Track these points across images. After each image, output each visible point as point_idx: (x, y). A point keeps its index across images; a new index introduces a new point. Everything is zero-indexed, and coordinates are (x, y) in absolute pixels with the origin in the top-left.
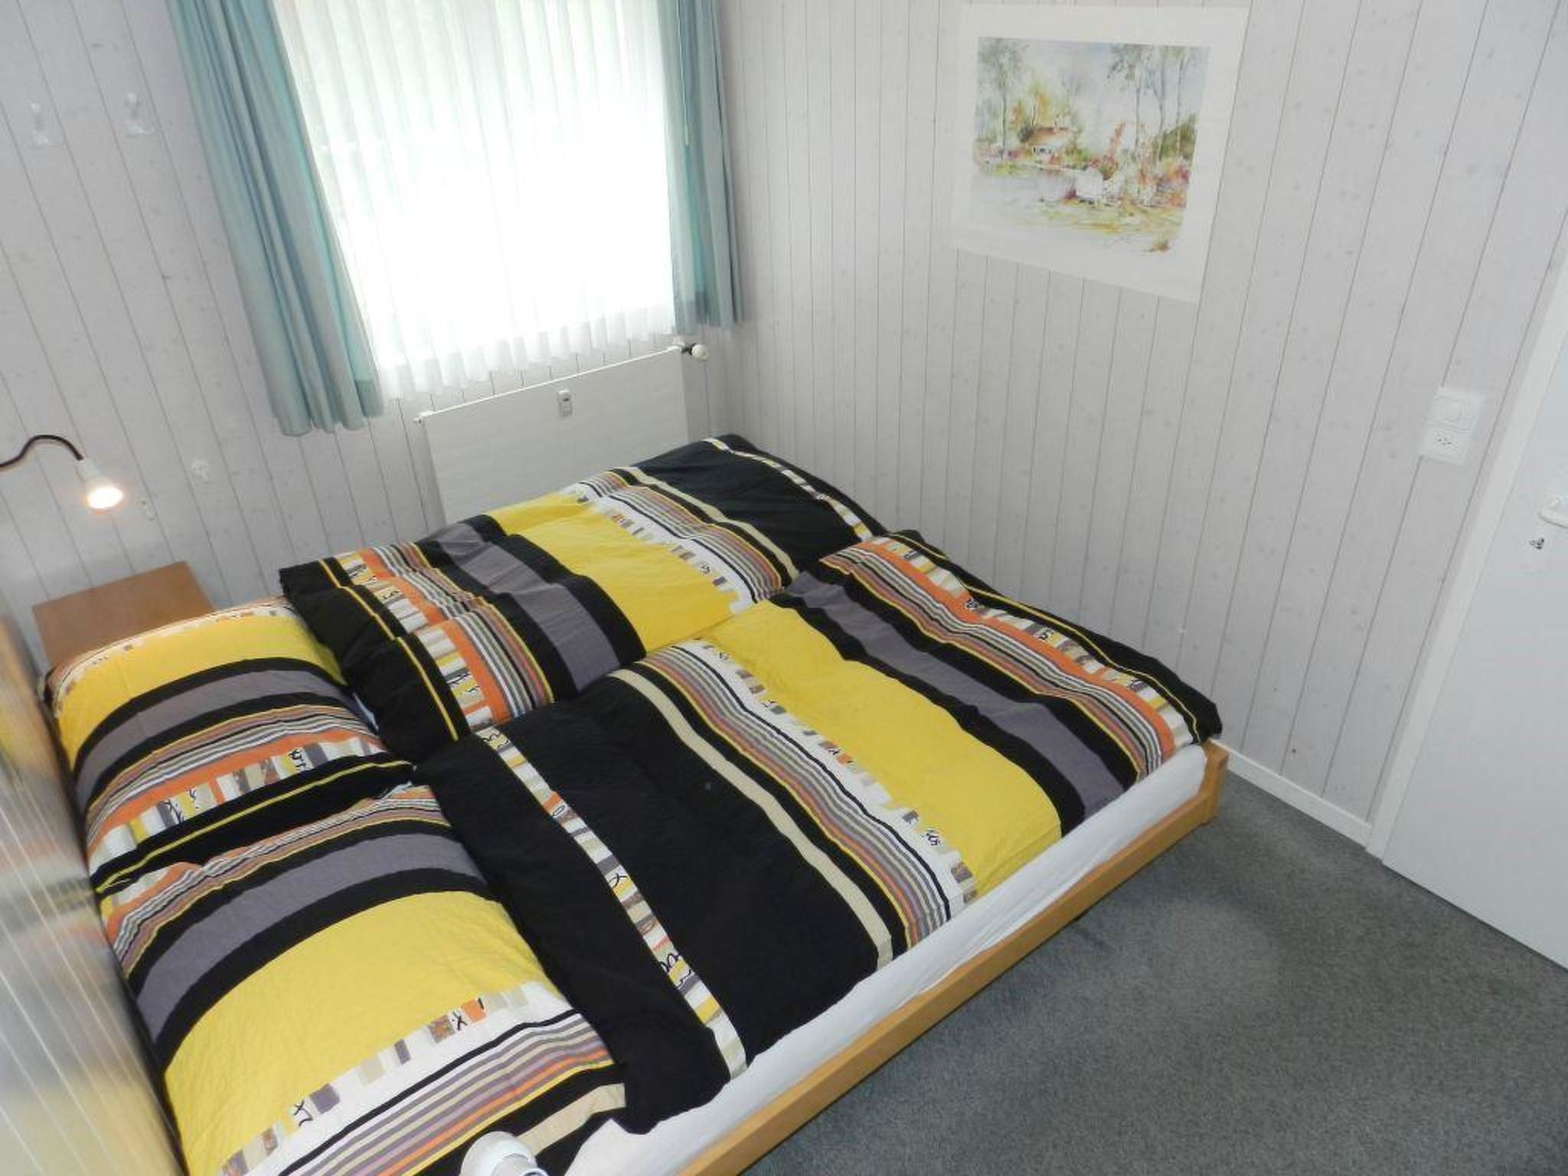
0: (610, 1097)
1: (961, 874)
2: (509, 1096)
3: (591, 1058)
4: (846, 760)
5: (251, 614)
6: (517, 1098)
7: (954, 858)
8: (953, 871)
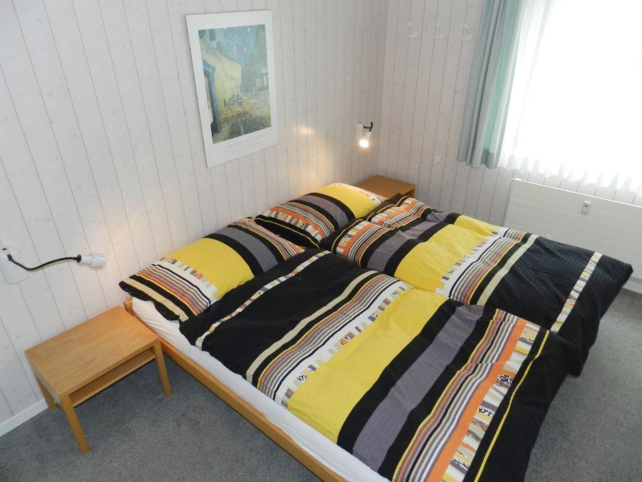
0: (184, 317)
1: (289, 394)
2: (180, 295)
3: (195, 309)
4: (343, 342)
5: (368, 196)
6: (181, 297)
7: (294, 388)
8: (289, 390)
